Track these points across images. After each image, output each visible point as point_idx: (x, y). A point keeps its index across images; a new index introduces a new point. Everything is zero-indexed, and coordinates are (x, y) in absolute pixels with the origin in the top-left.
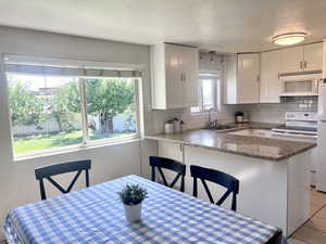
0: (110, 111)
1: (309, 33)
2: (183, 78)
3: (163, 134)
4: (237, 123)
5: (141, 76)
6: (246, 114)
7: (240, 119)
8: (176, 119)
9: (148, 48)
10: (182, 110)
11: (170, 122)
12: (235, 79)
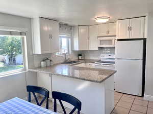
0: (14, 53)
1: (111, 18)
2: (51, 37)
3: (40, 67)
4: (79, 59)
5: (25, 35)
6: (83, 55)
7: (80, 57)
8: (47, 59)
9: (30, 20)
10: (51, 54)
11: (44, 61)
12: (77, 38)
